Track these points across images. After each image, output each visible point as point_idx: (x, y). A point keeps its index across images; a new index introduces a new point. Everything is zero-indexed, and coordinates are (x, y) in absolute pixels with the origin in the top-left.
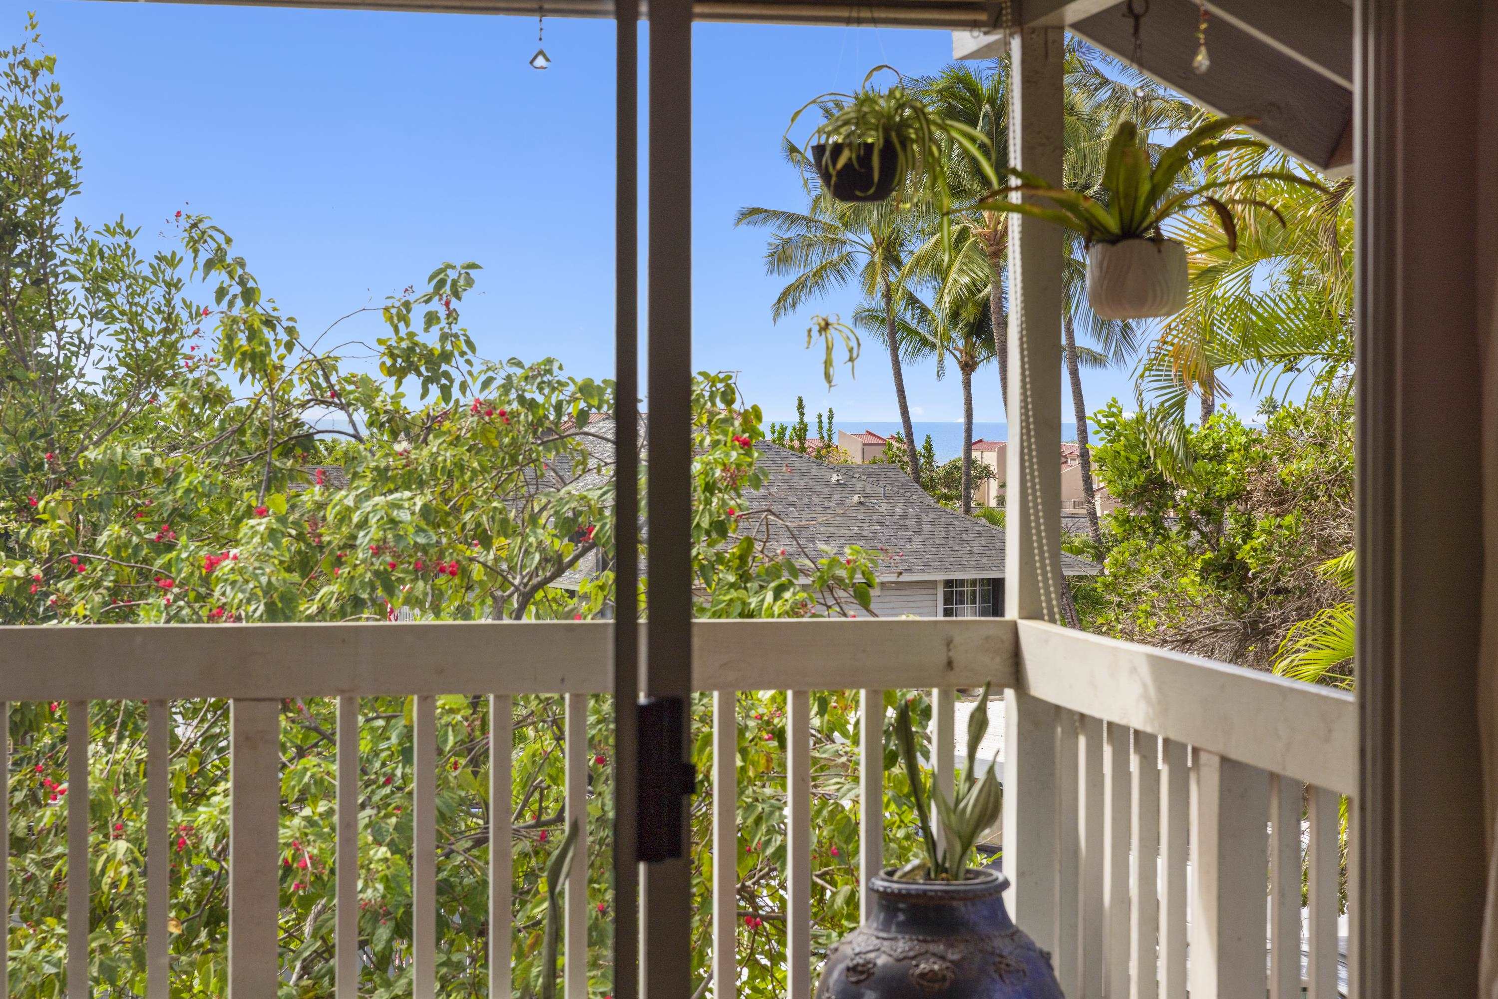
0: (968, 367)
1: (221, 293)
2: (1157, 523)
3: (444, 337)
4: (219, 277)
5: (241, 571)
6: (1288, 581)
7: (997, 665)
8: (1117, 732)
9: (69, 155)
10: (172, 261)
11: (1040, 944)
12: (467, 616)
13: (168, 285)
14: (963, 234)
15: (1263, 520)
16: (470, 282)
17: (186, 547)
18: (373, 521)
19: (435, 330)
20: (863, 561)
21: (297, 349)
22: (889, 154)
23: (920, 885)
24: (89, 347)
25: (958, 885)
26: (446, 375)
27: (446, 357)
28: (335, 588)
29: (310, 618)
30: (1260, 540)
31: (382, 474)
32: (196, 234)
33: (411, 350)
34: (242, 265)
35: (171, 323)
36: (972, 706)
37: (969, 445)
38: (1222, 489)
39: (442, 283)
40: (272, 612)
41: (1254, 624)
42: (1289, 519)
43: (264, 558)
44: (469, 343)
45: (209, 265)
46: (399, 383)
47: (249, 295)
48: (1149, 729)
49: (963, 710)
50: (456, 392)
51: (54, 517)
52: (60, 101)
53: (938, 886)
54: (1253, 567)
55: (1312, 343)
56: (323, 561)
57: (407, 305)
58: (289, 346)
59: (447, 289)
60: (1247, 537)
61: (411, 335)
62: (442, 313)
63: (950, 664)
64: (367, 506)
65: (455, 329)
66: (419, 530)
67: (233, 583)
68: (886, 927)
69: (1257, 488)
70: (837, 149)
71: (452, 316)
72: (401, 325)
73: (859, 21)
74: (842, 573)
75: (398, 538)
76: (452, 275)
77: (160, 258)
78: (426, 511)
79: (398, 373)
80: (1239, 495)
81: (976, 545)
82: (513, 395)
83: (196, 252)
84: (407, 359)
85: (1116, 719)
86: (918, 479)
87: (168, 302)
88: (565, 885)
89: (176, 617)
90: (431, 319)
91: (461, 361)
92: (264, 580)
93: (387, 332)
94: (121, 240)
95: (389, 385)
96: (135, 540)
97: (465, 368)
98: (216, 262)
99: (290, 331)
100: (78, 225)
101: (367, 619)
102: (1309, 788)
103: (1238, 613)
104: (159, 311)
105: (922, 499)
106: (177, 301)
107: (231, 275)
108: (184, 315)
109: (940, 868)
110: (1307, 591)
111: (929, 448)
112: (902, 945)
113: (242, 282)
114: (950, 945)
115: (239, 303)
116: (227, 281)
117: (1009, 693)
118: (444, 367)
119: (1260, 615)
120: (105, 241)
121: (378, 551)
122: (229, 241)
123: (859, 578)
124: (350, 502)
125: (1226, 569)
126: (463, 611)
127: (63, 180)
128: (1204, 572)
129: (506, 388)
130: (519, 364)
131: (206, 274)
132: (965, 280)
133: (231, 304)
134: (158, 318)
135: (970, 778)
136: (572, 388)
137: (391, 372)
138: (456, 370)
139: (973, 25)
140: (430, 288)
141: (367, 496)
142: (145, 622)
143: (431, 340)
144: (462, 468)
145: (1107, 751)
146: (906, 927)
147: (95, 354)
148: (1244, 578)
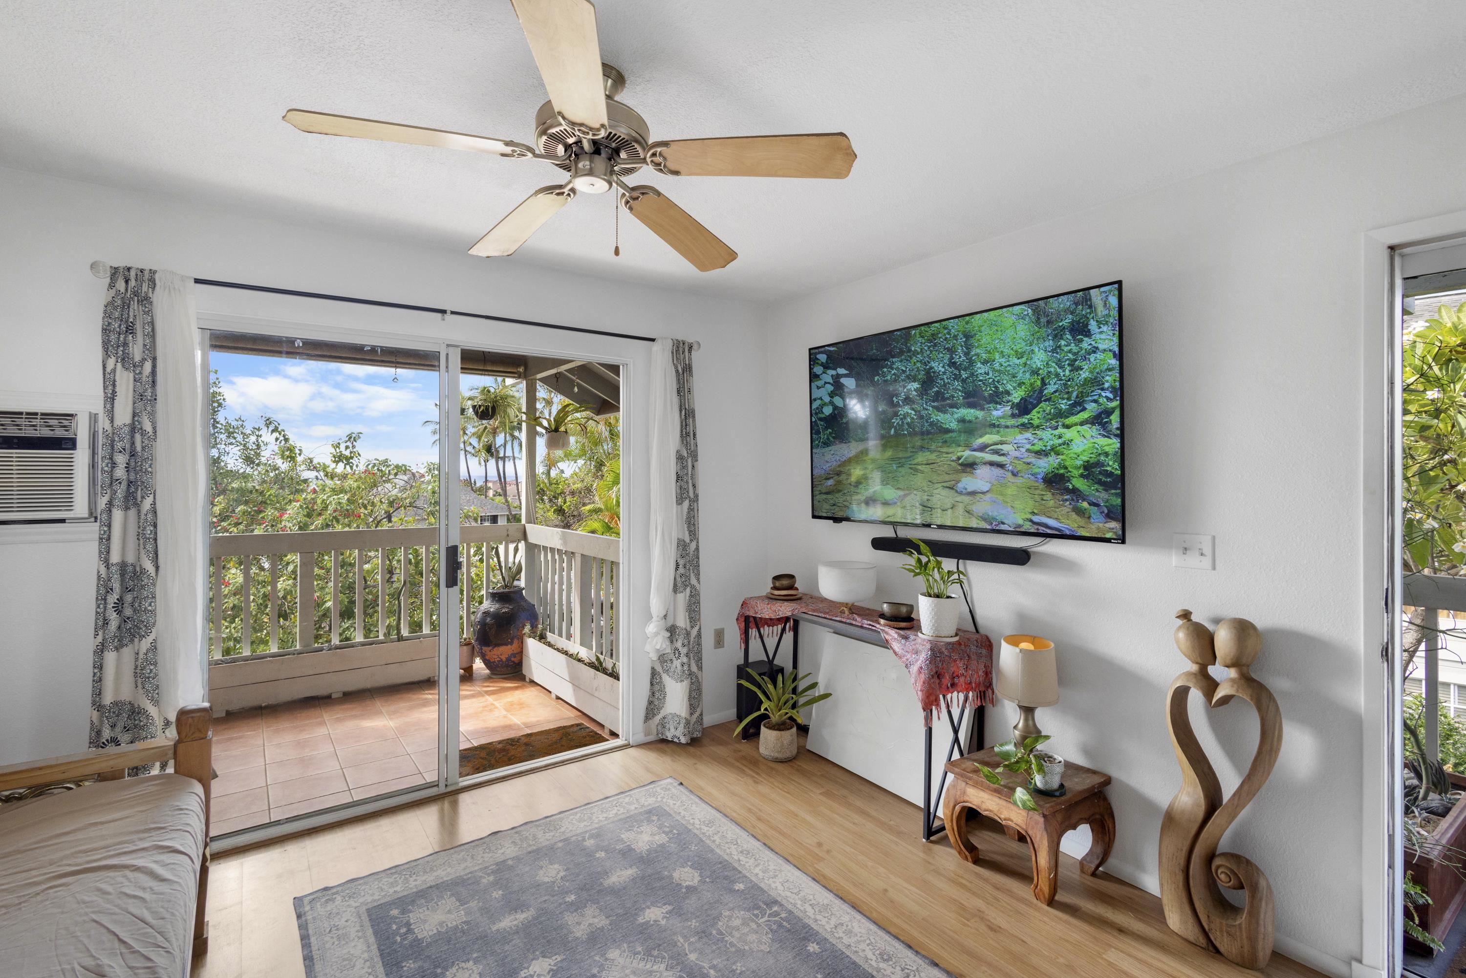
0: (486, 461)
1: (277, 439)
2: (543, 500)
3: (351, 452)
4: (276, 435)
5: (291, 518)
6: (575, 513)
7: (520, 535)
8: (552, 550)
9: (222, 398)
10: (259, 430)
11: (532, 603)
12: (359, 528)
13: (258, 436)
14: (486, 428)
15: (568, 499)
16: (359, 437)
17: (270, 511)
18: (333, 503)
19: (348, 451)
20: (476, 511)
21: (302, 455)
22: (494, 408)
23: (502, 590)
24: (228, 453)
25: (512, 590)
26: (352, 463)
27: (352, 458)
28: (320, 522)
29: (312, 530)
30: (568, 504)
31: (333, 490)
32: (268, 422)
33: (341, 456)
34: (284, 431)
35: (258, 447)
36: (514, 545)
37: (486, 481)
38: (559, 491)
39: (351, 438)
40: (300, 528)
41: (567, 524)
42: (575, 499)
43: (298, 513)
44: (359, 454)
45: (273, 431)
46: (337, 465)
47: (286, 440)
48: (562, 548)
49: (512, 547)
50: (354, 467)
51: (221, 504)
52: (219, 382)
53: (507, 590)
54: (567, 510)
55: (580, 457)
56: (315, 514)
57: (339, 443)
58: (300, 454)
59: (352, 439)
60: (565, 503)
61: (341, 452)
62: (351, 446)
63: (508, 535)
64: (331, 499)
65: (354, 450)
66: (347, 505)
67: (289, 521)
68: (492, 601)
69: (567, 491)
70: (480, 406)
71: (354, 447)
72: (337, 449)
73: (485, 375)
74: (470, 514)
75: (341, 507)
76: (354, 435)
77: (254, 428)
78: (348, 500)
79: (337, 462)
80: (563, 493)
81: (489, 507)
82: (376, 468)
83: (268, 427)
84: (339, 458)
85: (552, 546)
86: (472, 490)
87: (257, 441)
88: (402, 598)
89: (266, 531)
90: (347, 447)
91: (356, 459)
92: (299, 520)
93: (333, 451)
94: (241, 423)
95: (333, 465)
96: (249, 510)
97: (358, 461)
98: (275, 430)
99: (300, 450)
100: (226, 419)
101: (330, 530)
102: (602, 560)
103: (563, 522)
104: (254, 443)
105: (474, 495)
106: (260, 441)
107: (280, 434)
108: (262, 444)
109: (506, 586)
110: (580, 515)
111: (475, 482)
112: (497, 606)
113: (284, 436)
114: (510, 605)
115: (283, 442)
116: (278, 436)
117: (523, 542)
118: (351, 461)
119: (568, 522)
120: (234, 423)
121: (335, 511)
122: (279, 424)
123: (475, 515)
124: (325, 498)
125: (560, 511)
126: (358, 527)
127: (220, 405)
128: (554, 512)
129: (373, 467)
130: (378, 460)
131: (272, 433)
132: (486, 440)
133: (280, 442)
134: (254, 446)
135: (514, 563)
136: (393, 466)
137: (334, 462)
138: (355, 461)
139: (514, 377)
140: (347, 439)
141: (330, 496)
142: (256, 532)
143: (347, 453)
144: (360, 488)
145: (549, 555)
146: (497, 601)
147: (231, 455)
148: (564, 513)
